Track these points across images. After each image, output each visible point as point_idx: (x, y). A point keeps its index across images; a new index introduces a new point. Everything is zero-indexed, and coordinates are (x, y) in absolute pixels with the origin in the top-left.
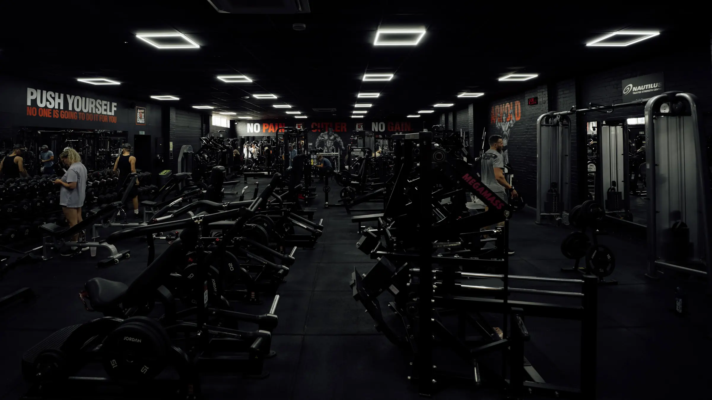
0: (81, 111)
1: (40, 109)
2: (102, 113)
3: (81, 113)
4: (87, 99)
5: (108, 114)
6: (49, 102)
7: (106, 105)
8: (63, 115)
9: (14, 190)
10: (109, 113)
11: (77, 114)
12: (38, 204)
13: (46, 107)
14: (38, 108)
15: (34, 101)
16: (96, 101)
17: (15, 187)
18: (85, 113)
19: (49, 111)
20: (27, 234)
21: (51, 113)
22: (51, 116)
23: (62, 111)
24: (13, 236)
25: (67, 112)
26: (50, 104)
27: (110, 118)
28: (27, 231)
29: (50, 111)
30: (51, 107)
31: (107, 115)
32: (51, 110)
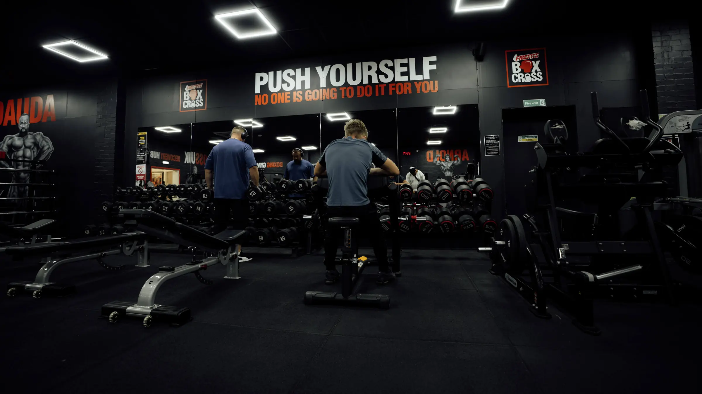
0: (346, 84)
1: (272, 95)
2: (396, 81)
3: (345, 88)
4: (359, 64)
5: (411, 79)
7: (405, 65)
8: (310, 96)
10: (416, 78)
11: (336, 90)
13: (282, 90)
14: (270, 93)
15: (264, 88)
16: (378, 64)
18: (355, 87)
19: (286, 95)
21: (289, 97)
22: (289, 101)
23: (308, 91)
25: (317, 90)
26: (289, 85)
27: (418, 87)
30: (290, 89)
31: (409, 81)
32: (289, 93)
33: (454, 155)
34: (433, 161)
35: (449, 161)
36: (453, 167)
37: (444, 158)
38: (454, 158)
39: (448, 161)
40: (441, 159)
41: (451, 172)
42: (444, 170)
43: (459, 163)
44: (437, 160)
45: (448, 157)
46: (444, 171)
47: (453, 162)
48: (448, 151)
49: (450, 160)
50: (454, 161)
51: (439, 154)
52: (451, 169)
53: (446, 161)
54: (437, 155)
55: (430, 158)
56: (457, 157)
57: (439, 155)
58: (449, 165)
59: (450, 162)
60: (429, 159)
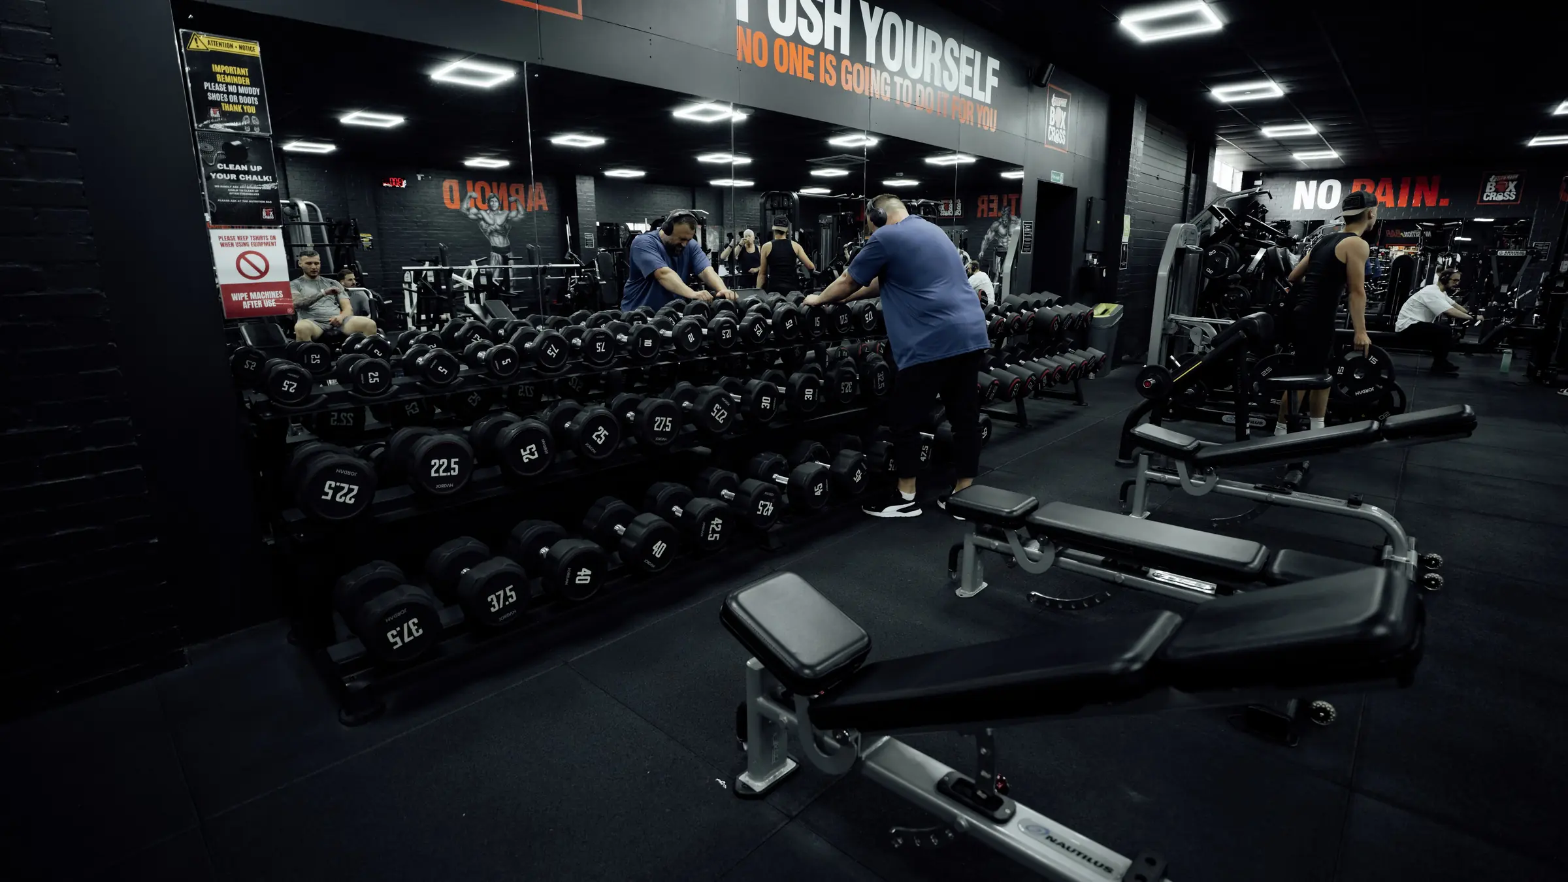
0: (902, 71)
1: (778, 42)
2: (959, 92)
4: (921, 29)
5: (974, 97)
6: (806, 21)
7: (970, 62)
8: (849, 76)
9: (691, 338)
10: (979, 96)
11: (888, 81)
12: (766, 402)
13: (796, 38)
14: (773, 36)
15: (758, 10)
16: (944, 42)
17: (695, 328)
18: (914, 82)
19: (806, 57)
20: (718, 535)
21: (811, 64)
22: (811, 76)
23: (846, 63)
24: (659, 548)
25: (858, 66)
26: (811, 27)
27: (978, 111)
28: (717, 525)
29: (810, 57)
30: (813, 39)
31: (972, 99)
32: (812, 52)
33: (509, 196)
34: (461, 208)
35: (497, 209)
36: (507, 226)
37: (487, 201)
38: (510, 203)
39: (494, 209)
40: (480, 204)
41: (504, 236)
42: (489, 231)
43: (520, 216)
44: (469, 206)
45: (495, 199)
46: (488, 234)
47: (508, 215)
48: (495, 184)
49: (501, 208)
50: (510, 210)
51: (474, 191)
52: (503, 231)
53: (491, 208)
54: (469, 194)
55: (452, 200)
56: (516, 201)
57: (474, 195)
58: (500, 220)
59: (500, 212)
60: (449, 201)
